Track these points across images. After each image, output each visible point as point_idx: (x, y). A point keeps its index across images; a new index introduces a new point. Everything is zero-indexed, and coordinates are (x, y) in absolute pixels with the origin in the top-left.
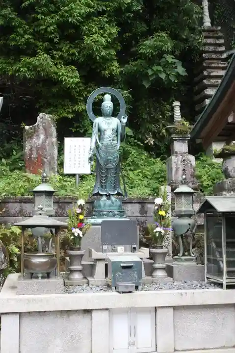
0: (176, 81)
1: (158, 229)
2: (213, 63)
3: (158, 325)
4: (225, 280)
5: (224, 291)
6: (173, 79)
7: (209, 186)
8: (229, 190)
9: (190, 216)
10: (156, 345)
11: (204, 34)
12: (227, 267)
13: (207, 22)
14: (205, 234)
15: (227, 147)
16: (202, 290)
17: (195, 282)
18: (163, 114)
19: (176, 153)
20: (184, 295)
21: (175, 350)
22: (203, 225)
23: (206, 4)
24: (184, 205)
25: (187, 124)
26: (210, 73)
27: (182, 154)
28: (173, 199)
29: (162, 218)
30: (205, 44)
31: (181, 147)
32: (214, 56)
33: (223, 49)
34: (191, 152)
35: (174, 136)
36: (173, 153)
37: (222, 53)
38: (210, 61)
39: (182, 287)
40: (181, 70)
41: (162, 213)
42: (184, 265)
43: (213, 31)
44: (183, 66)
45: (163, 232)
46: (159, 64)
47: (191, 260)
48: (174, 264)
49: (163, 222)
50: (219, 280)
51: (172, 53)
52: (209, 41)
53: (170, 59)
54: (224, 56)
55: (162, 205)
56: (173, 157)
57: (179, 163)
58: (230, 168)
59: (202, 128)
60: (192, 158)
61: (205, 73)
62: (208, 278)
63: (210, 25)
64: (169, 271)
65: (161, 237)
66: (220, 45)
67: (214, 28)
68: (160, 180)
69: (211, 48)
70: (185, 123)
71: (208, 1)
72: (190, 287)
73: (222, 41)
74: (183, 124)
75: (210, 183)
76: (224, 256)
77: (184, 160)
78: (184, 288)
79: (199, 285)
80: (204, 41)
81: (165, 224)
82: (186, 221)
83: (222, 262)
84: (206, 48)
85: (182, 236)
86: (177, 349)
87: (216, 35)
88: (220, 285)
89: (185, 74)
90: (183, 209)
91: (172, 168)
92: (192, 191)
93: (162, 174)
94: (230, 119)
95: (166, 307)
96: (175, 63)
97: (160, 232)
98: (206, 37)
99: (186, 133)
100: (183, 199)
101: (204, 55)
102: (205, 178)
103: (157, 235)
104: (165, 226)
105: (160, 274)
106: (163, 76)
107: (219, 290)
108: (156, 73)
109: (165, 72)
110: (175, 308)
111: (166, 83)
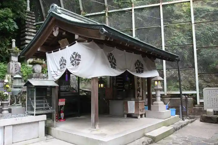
0: (14, 31)
1: (6, 93)
2: (30, 26)
3: (5, 133)
4: (35, 112)
5: (34, 117)
6: (12, 29)
7: (26, 76)
8: (35, 78)
9: (20, 87)
10: (4, 142)
11: (27, 14)
12: (36, 107)
13: (28, 9)
14: (27, 95)
15: (35, 60)
16: (25, 117)
17: (21, 115)
18: (5, 43)
19: (12, 61)
20: (17, 119)
21: (13, 143)
22: (26, 92)
23: (28, 2)
24: (17, 83)
25: (18, 49)
26: (28, 30)
27: (15, 62)
28: (12, 81)
29: (8, 88)
30: (27, 18)
31: (14, 59)
32: (30, 23)
33: (34, 21)
34: (19, 61)
35: (12, 54)
36: (11, 61)
37: (33, 22)
38: (29, 25)
39: (16, 117)
40: (16, 26)
41: (8, 86)
42: (16, 108)
43: (30, 13)
44: (17, 25)
45: (8, 94)
46: (5, 22)
47: (20, 105)
48: (12, 108)
49: (8, 90)
50: (32, 112)
51: (12, 18)
52: (29, 17)
53: (11, 21)
54: (35, 24)
55: (8, 83)
56: (11, 63)
57: (14, 65)
58: (35, 69)
59: (26, 52)
60: (19, 64)
61: (26, 29)
62: (27, 112)
63: (29, 10)
64: (10, 111)
65: (7, 96)
66: (33, 19)
67: (31, 12)
68: (3, 72)
69: (30, 20)
70: (17, 49)
71: (30, 1)
72: (20, 116)
73: (34, 18)
74: (16, 49)
75: (26, 75)
76: (35, 103)
77: (16, 64)
78: (17, 117)
79: (23, 115)
80: (27, 16)
81: (9, 90)
82: (18, 90)
83: (34, 106)
84: (28, 19)
85: (16, 96)
86: (13, 142)
87: (32, 15)
88: (33, 115)
89: (17, 28)
90: (17, 84)
91: (10, 68)
92: (21, 77)
93: (5, 70)
94: (39, 50)
95: (9, 125)
96: (13, 23)
97: (6, 94)
98: (28, 15)
99: (18, 53)
100: (17, 80)
101: (26, 22)
102: (24, 72)
103: (5, 95)
104: (9, 92)
105: (5, 112)
106: (7, 27)
107: (32, 116)
108: (4, 25)
109: (8, 25)
110: (13, 125)
111: (8, 30)
